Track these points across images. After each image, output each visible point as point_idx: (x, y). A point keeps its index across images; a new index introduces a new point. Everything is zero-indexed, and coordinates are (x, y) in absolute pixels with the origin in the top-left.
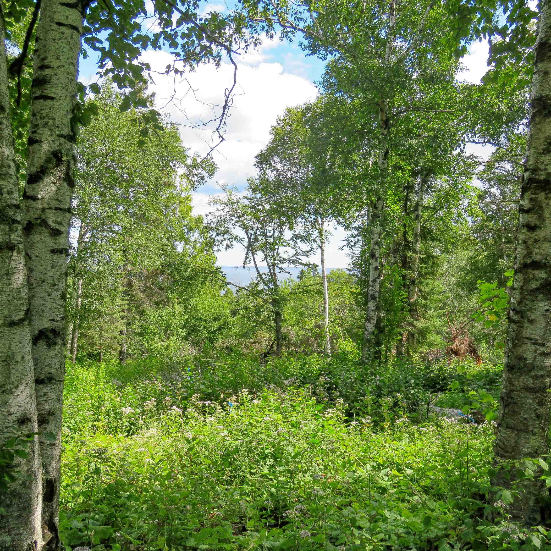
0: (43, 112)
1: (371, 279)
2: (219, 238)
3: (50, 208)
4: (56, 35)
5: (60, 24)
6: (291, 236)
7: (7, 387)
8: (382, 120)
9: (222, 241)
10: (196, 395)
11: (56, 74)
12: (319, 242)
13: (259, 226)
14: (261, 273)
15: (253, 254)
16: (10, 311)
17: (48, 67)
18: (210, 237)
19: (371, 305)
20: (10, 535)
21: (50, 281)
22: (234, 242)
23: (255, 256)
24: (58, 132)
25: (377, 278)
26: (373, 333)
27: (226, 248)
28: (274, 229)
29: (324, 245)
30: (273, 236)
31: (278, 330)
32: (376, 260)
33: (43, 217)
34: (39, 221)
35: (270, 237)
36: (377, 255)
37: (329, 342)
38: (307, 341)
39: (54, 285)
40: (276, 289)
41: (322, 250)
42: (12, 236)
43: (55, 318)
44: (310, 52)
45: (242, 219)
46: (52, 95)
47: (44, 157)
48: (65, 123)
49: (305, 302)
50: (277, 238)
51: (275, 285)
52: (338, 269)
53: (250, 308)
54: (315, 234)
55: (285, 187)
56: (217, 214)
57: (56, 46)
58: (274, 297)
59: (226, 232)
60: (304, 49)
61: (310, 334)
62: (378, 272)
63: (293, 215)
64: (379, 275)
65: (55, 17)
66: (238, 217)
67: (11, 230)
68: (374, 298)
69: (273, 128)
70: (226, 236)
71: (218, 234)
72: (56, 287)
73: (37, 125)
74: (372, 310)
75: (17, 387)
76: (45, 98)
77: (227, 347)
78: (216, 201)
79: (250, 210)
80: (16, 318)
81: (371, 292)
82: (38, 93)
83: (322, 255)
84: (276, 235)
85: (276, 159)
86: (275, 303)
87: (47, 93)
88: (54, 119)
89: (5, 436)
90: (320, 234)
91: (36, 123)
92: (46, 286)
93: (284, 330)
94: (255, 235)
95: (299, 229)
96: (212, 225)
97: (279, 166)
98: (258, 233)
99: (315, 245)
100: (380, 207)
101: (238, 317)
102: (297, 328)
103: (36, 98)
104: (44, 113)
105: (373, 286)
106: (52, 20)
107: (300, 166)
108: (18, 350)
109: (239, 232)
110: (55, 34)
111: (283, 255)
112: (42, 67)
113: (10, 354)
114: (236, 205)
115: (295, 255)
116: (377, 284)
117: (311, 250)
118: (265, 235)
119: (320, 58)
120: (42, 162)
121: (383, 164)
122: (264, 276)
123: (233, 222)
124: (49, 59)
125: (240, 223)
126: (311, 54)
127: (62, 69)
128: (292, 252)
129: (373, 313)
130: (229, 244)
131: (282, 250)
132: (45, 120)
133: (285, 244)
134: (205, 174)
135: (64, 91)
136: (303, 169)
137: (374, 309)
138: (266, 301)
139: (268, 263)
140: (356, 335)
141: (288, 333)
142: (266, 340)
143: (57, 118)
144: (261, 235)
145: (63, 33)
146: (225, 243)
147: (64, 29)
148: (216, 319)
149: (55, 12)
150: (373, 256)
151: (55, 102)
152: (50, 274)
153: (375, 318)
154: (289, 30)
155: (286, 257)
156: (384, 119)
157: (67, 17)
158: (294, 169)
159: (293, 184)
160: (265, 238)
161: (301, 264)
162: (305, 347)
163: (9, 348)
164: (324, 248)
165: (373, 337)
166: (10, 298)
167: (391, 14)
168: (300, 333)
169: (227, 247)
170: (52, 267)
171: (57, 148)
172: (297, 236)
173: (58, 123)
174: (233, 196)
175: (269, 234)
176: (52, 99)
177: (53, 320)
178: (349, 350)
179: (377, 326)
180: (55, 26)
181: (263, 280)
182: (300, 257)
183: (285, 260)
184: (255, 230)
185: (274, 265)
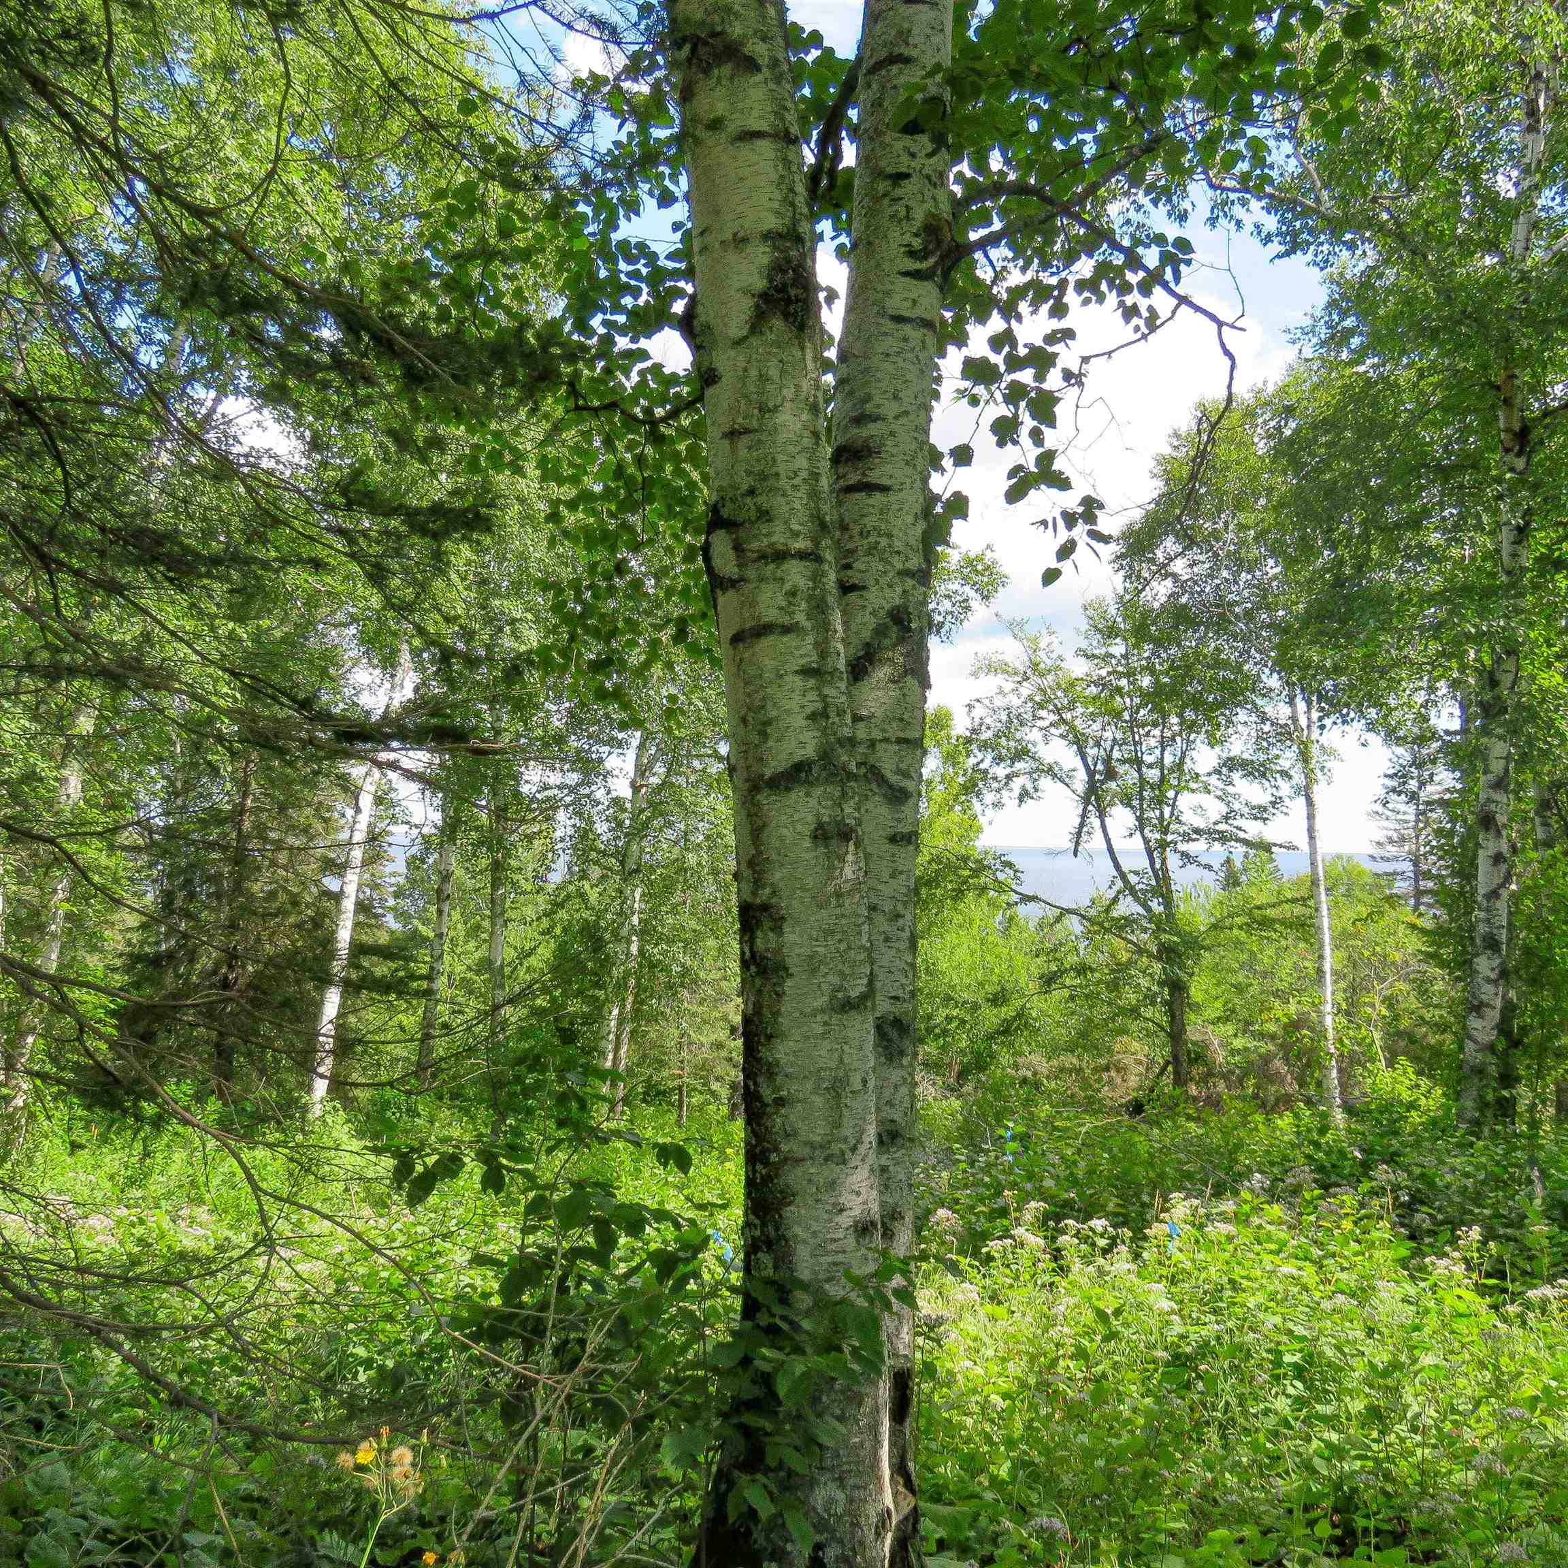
0: (865, 521)
1: (1482, 890)
2: (1001, 771)
3: (886, 740)
4: (890, 344)
5: (899, 319)
6: (1214, 762)
7: (836, 1148)
8: (1507, 430)
9: (1009, 777)
10: (1033, 1204)
11: (892, 434)
12: (1298, 778)
13: (1119, 735)
14: (1125, 869)
15: (1102, 815)
16: (843, 976)
17: (875, 418)
18: (975, 769)
19: (1485, 965)
20: (842, 1486)
21: (888, 906)
22: (1045, 782)
23: (1108, 820)
24: (899, 566)
25: (1502, 885)
26: (1491, 1048)
27: (1021, 798)
28: (1163, 745)
29: (1315, 788)
30: (1160, 763)
31: (1176, 1035)
32: (1499, 834)
33: (872, 761)
34: (863, 770)
35: (1150, 766)
36: (1501, 819)
37: (1334, 1073)
38: (1261, 1069)
39: (898, 916)
40: (1170, 916)
41: (1310, 803)
42: (847, 810)
43: (900, 993)
44: (1282, 249)
45: (1068, 716)
46: (885, 481)
47: (872, 622)
48: (913, 542)
49: (1252, 953)
50: (1171, 770)
51: (1168, 902)
52: (1339, 857)
53: (1092, 970)
54: (1287, 758)
55: (1193, 623)
56: (999, 702)
57: (890, 368)
58: (1164, 937)
59: (1021, 753)
60: (1268, 239)
61: (1271, 1047)
62: (1504, 867)
63: (1221, 704)
64: (1508, 878)
65: (889, 303)
66: (1058, 711)
67: (844, 795)
68: (1492, 944)
69: (1162, 460)
70: (1019, 766)
71: (999, 759)
72: (901, 922)
73: (852, 552)
74: (1488, 981)
75: (854, 1149)
76: (869, 488)
77: (1024, 1081)
78: (994, 667)
79: (1093, 690)
80: (854, 993)
81: (1482, 928)
82: (853, 479)
83: (1311, 817)
84: (1168, 759)
85: (1170, 545)
86: (1168, 953)
87: (874, 477)
88: (890, 536)
89: (829, 1259)
90: (1304, 757)
91: (850, 546)
92: (879, 918)
93: (1193, 1034)
94: (1108, 760)
95: (1239, 745)
96: (986, 735)
97: (1179, 566)
98: (1116, 754)
99: (1285, 788)
100: (1506, 680)
101: (1058, 995)
102: (1229, 1029)
103: (849, 489)
104: (870, 522)
105: (1488, 910)
106: (883, 312)
107: (1240, 563)
108: (856, 1065)
109: (1060, 753)
110: (890, 341)
111: (1191, 819)
112: (860, 420)
113: (841, 1074)
114: (1050, 678)
115: (1226, 818)
116: (1502, 905)
117: (1273, 804)
118: (1138, 763)
119: (1316, 264)
120: (867, 635)
121: (1514, 555)
122: (1133, 879)
123: (1046, 723)
124: (877, 399)
125: (1063, 729)
126: (1287, 254)
127: (903, 420)
128: (1216, 810)
129: (1490, 988)
130: (1029, 786)
131: (1185, 801)
132: (872, 539)
133: (1192, 785)
134: (972, 594)
135: (909, 471)
136: (1250, 571)
137: (1493, 976)
138: (1140, 950)
139: (1146, 841)
140: (1436, 1053)
141: (1205, 1045)
142: (1140, 1063)
143: (895, 532)
144: (1123, 761)
145: (905, 340)
146: (1017, 784)
147: (907, 329)
148: (998, 999)
149: (888, 293)
150: (1487, 821)
151: (893, 497)
152: (887, 891)
153: (1498, 1003)
154: (1233, 196)
155: (1200, 823)
156: (1517, 427)
157: (914, 302)
158: (1225, 573)
159: (1222, 616)
160: (1139, 771)
161: (1245, 842)
162: (1258, 1086)
163: (841, 1060)
164: (1316, 798)
165: (1492, 1059)
166: (843, 946)
167: (1532, 129)
168: (1238, 1043)
169: (1024, 796)
170: (893, 876)
171: (898, 602)
172: (1232, 764)
173: (898, 545)
174: (1042, 654)
175: (1149, 759)
176: (885, 489)
177: (896, 998)
178: (1406, 1096)
179: (1504, 1028)
180: (890, 325)
181: (1133, 891)
182: (1240, 822)
183: (1197, 831)
184: (1108, 745)
185: (1163, 845)
